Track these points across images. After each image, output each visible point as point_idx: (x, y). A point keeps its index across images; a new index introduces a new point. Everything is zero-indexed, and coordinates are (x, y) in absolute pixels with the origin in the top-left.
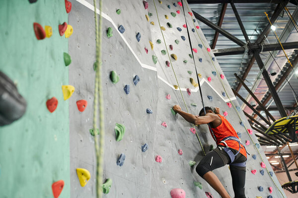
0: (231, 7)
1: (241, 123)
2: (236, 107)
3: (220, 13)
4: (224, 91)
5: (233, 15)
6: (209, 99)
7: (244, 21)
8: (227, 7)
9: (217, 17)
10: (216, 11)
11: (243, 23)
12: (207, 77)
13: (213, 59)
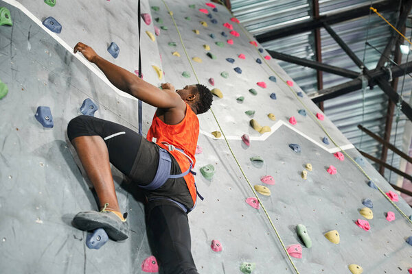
0: (329, 35)
1: (369, 184)
2: (355, 159)
3: (314, 48)
4: (324, 136)
5: (336, 47)
6: (293, 149)
7: (357, 52)
8: (322, 37)
9: (312, 54)
10: (307, 47)
11: (356, 54)
12: (287, 118)
13: (299, 94)
